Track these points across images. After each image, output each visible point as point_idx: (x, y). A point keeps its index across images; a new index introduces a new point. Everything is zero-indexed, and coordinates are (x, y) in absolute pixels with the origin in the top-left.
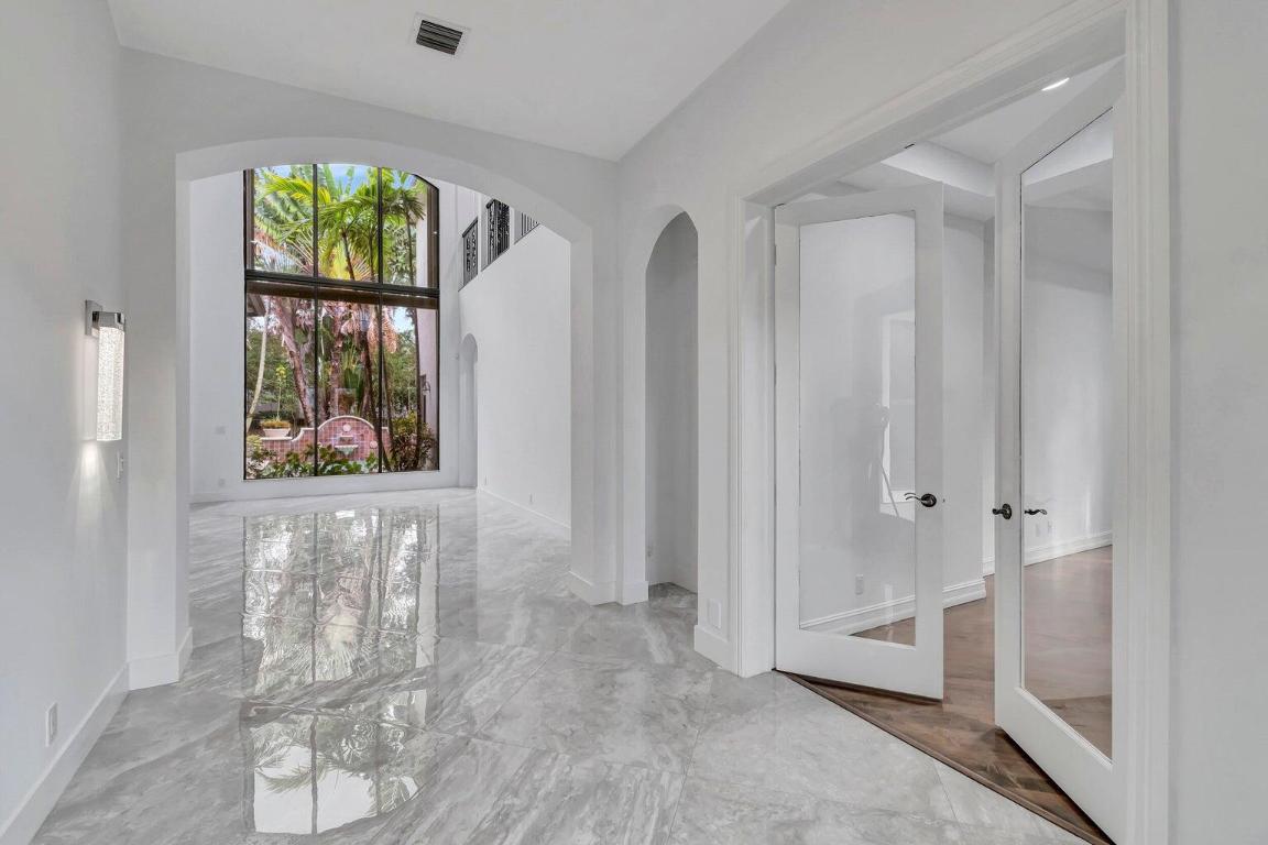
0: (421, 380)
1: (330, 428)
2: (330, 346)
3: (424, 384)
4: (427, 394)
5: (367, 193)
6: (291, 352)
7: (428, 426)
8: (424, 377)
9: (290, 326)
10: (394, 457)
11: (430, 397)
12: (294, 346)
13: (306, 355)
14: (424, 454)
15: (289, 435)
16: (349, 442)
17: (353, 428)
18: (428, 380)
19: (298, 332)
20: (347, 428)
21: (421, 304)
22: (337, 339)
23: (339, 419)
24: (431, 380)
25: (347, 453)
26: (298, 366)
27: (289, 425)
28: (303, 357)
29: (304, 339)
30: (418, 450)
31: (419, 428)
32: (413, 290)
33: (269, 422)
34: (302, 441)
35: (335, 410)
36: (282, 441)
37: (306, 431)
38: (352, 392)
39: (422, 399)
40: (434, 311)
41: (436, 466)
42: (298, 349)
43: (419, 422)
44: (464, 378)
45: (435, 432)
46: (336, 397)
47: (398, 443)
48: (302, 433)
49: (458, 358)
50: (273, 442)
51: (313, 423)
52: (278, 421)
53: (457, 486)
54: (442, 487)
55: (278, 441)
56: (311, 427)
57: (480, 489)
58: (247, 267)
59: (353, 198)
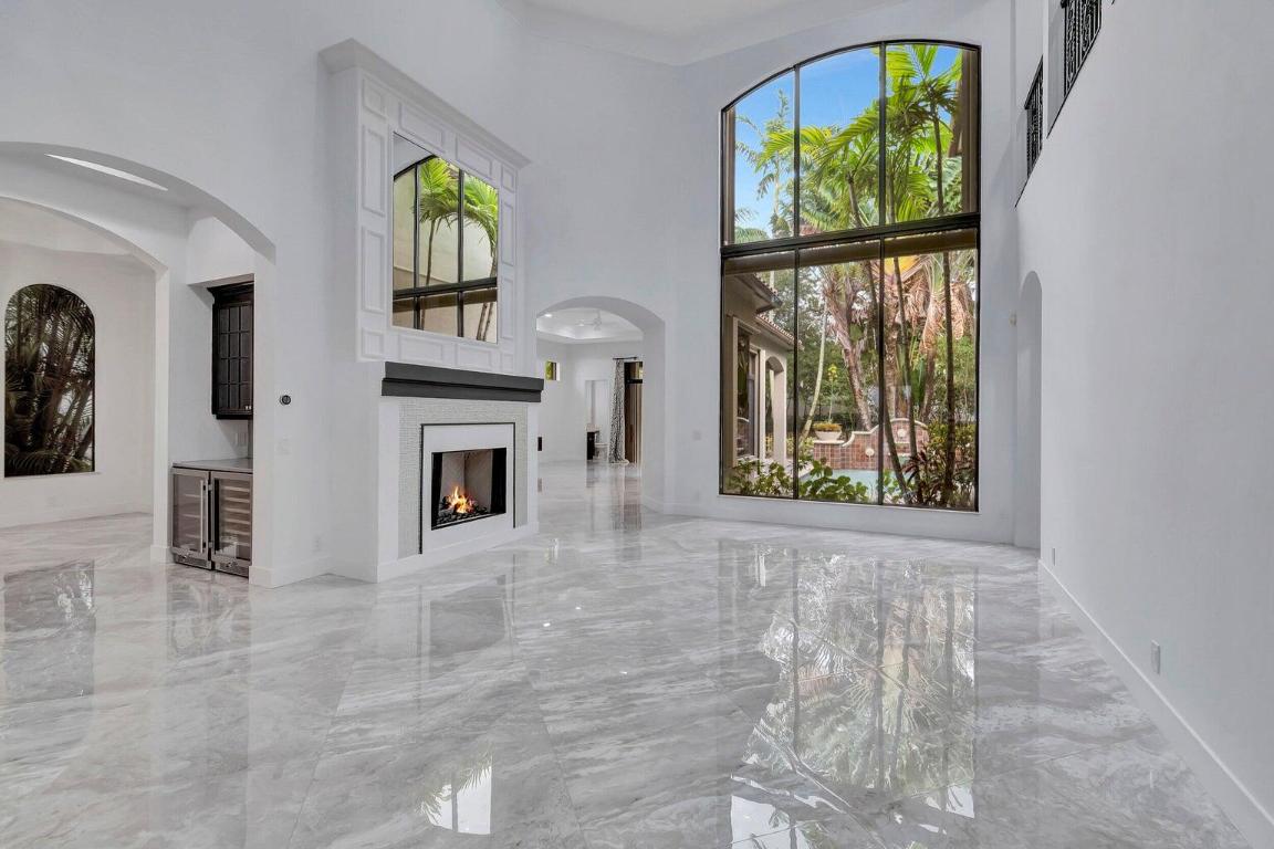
2: (885, 338)
6: (846, 350)
9: (845, 322)
12: (848, 343)
13: (862, 352)
15: (839, 439)
17: (906, 434)
19: (853, 328)
20: (901, 432)
21: (955, 244)
22: (891, 329)
23: (896, 423)
26: (853, 365)
27: (840, 428)
28: (859, 355)
29: (860, 335)
32: (944, 223)
33: (821, 424)
34: (853, 446)
35: (889, 413)
36: (833, 445)
37: (857, 436)
40: (974, 251)
41: (975, 508)
42: (853, 345)
46: (893, 397)
48: (854, 436)
50: (824, 445)
51: (868, 427)
52: (829, 423)
53: (1012, 545)
54: (983, 543)
55: (828, 445)
56: (866, 430)
57: (1044, 563)
58: (726, 243)
59: (856, 122)
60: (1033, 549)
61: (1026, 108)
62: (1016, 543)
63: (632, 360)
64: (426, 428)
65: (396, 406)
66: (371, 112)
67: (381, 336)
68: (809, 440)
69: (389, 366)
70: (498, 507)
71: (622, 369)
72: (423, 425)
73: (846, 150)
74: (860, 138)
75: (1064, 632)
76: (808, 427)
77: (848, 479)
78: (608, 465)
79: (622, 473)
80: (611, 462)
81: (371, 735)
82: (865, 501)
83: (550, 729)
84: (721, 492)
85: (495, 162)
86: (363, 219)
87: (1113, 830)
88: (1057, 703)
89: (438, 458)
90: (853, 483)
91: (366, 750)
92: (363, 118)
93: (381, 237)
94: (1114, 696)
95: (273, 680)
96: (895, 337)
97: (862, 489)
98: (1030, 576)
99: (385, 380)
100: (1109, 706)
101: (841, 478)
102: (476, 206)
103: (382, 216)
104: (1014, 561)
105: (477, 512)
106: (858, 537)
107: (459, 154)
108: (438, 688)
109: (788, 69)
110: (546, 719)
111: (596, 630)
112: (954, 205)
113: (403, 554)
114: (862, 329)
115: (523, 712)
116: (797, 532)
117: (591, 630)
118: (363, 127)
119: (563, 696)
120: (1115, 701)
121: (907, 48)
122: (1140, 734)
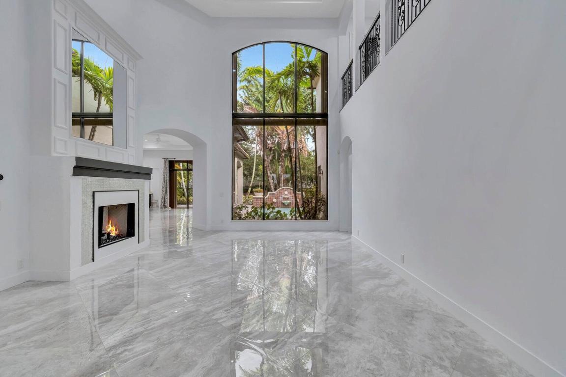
0: (318, 169)
1: (280, 193)
2: (280, 155)
3: (320, 170)
4: (321, 175)
5: (290, 66)
6: (265, 159)
7: (322, 193)
8: (320, 167)
9: (264, 148)
10: (304, 210)
11: (323, 177)
14: (320, 208)
15: (263, 196)
16: (288, 199)
17: (289, 193)
18: (321, 168)
20: (286, 193)
21: (318, 123)
22: (282, 152)
23: (283, 189)
24: (323, 168)
25: (286, 204)
27: (263, 191)
28: (269, 161)
29: (270, 153)
30: (316, 207)
31: (317, 194)
32: (314, 115)
33: (256, 190)
34: (268, 198)
35: (282, 185)
36: (261, 198)
37: (270, 194)
38: (288, 176)
39: (318, 178)
40: (324, 127)
41: (326, 218)
43: (317, 191)
44: (342, 166)
45: (325, 197)
46: (282, 179)
47: (306, 202)
48: (268, 194)
49: (339, 153)
50: (257, 198)
51: (273, 191)
52: (259, 189)
53: (339, 231)
54: (330, 231)
55: (259, 198)
56: (272, 192)
57: (354, 235)
58: (234, 112)
59: (283, 70)
60: (349, 232)
61: (342, 79)
62: (340, 230)
63: (173, 160)
64: (96, 193)
65: (80, 181)
66: (59, 12)
67: (66, 142)
68: (250, 196)
69: (78, 159)
70: (130, 233)
71: (167, 163)
72: (94, 192)
73: (279, 81)
74: (283, 77)
75: (368, 257)
76: (249, 190)
77: (281, 211)
78: (160, 210)
79: (168, 214)
80: (161, 208)
81: (135, 350)
82: (287, 219)
83: (224, 325)
84: (232, 219)
85: (124, 54)
86: (55, 74)
87: (410, 309)
88: (379, 278)
89: (101, 209)
90: (282, 213)
91: (138, 357)
92: (55, 16)
93: (65, 86)
94: (390, 273)
95: (45, 341)
96: (284, 155)
97: (286, 215)
98: (349, 241)
99: (75, 167)
100: (391, 276)
101: (278, 211)
102: (89, 71)
103: (66, 74)
104: (344, 237)
105: (119, 237)
106: (290, 233)
107: (107, 47)
108: (155, 322)
109: (260, 43)
110: (219, 321)
111: (213, 283)
112: (319, 110)
113: (83, 263)
114: (270, 151)
115: (205, 322)
116: (267, 233)
117: (211, 283)
118: (55, 20)
119: (220, 311)
120: (391, 274)
121: (302, 47)
122: (401, 282)
